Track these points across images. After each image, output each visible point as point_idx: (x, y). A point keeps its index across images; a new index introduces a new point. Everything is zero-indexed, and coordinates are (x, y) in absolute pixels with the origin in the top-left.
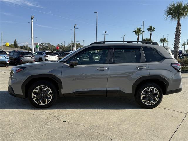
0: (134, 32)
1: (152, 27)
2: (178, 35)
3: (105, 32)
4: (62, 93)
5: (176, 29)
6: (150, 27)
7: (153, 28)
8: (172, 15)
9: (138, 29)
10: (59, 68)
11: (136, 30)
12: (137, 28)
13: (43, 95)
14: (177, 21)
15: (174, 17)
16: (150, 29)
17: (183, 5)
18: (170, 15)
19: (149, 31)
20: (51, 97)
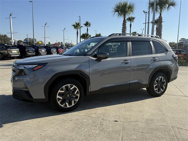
0: (73, 26)
1: (88, 23)
2: (125, 31)
3: (46, 24)
4: (90, 91)
5: (123, 25)
6: (86, 22)
7: (90, 23)
8: (119, 12)
9: (76, 24)
10: (85, 62)
11: (75, 24)
12: (76, 22)
13: (68, 95)
14: (123, 18)
15: (121, 15)
16: (87, 24)
17: (128, 4)
18: (117, 13)
19: (85, 26)
20: (78, 97)
